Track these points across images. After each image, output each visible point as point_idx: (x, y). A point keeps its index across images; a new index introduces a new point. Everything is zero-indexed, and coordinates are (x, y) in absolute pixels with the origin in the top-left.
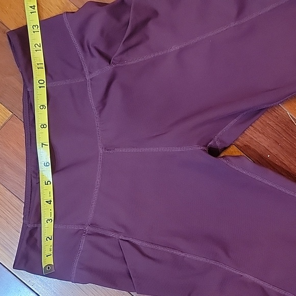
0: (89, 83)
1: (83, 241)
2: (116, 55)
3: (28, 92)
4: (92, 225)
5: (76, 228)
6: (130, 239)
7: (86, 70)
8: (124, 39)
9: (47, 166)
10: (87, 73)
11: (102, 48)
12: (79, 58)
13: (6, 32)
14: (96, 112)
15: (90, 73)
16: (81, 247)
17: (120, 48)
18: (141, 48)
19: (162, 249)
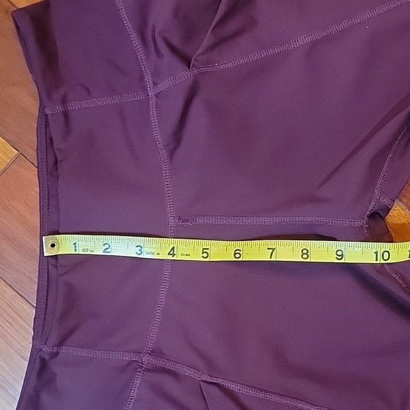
0: (153, 102)
1: (138, 382)
2: (199, 52)
3: (46, 115)
4: (153, 353)
5: (127, 358)
6: (220, 381)
7: (148, 78)
8: (214, 24)
9: (235, 254)
10: (149, 84)
11: (176, 40)
12: (137, 57)
13: (10, 11)
14: (164, 154)
15: (155, 84)
16: (134, 393)
17: (208, 39)
18: (244, 41)
19: (277, 398)
